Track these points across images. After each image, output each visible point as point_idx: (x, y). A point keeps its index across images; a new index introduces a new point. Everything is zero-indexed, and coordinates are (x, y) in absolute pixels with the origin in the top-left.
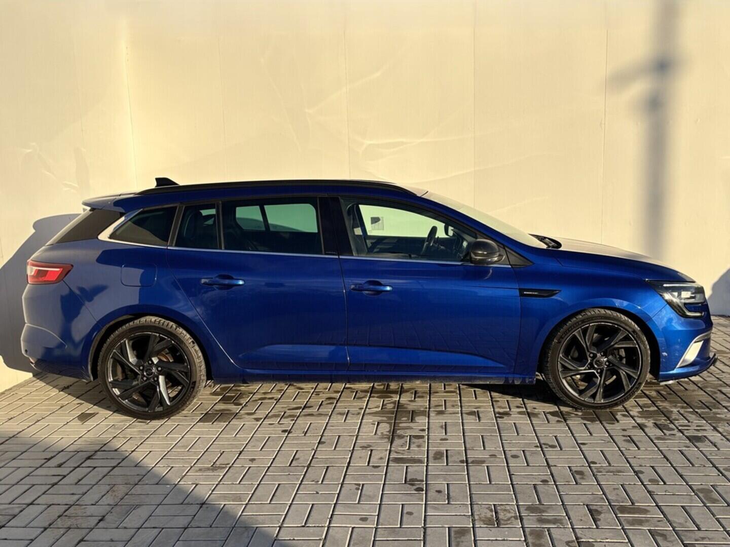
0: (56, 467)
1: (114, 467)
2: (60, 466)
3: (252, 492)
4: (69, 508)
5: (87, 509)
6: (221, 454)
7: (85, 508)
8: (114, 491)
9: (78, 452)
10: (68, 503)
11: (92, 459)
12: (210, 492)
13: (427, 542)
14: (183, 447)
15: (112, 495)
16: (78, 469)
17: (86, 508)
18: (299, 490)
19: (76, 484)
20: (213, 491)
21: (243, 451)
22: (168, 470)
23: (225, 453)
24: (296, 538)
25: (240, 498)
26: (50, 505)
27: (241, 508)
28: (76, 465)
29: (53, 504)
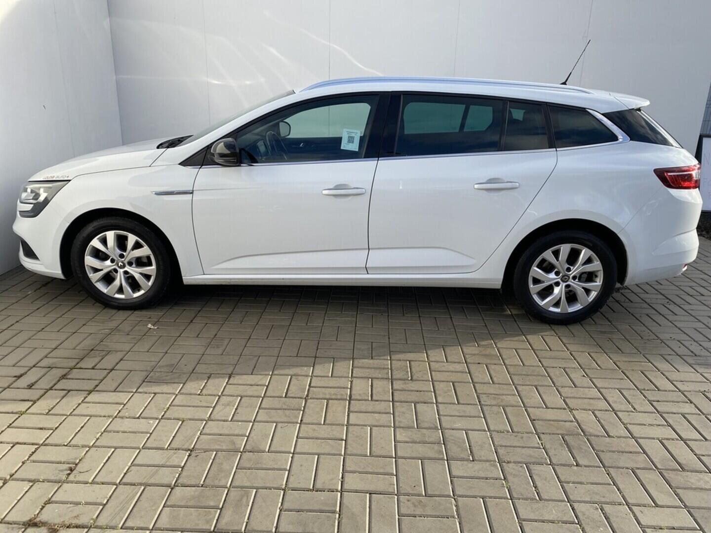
9: (52, 368)
28: (48, 387)
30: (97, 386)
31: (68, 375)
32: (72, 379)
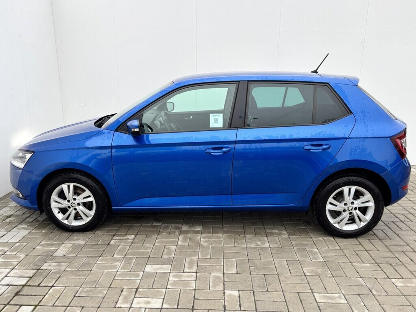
30: (40, 301)
31: (20, 292)
32: (24, 295)
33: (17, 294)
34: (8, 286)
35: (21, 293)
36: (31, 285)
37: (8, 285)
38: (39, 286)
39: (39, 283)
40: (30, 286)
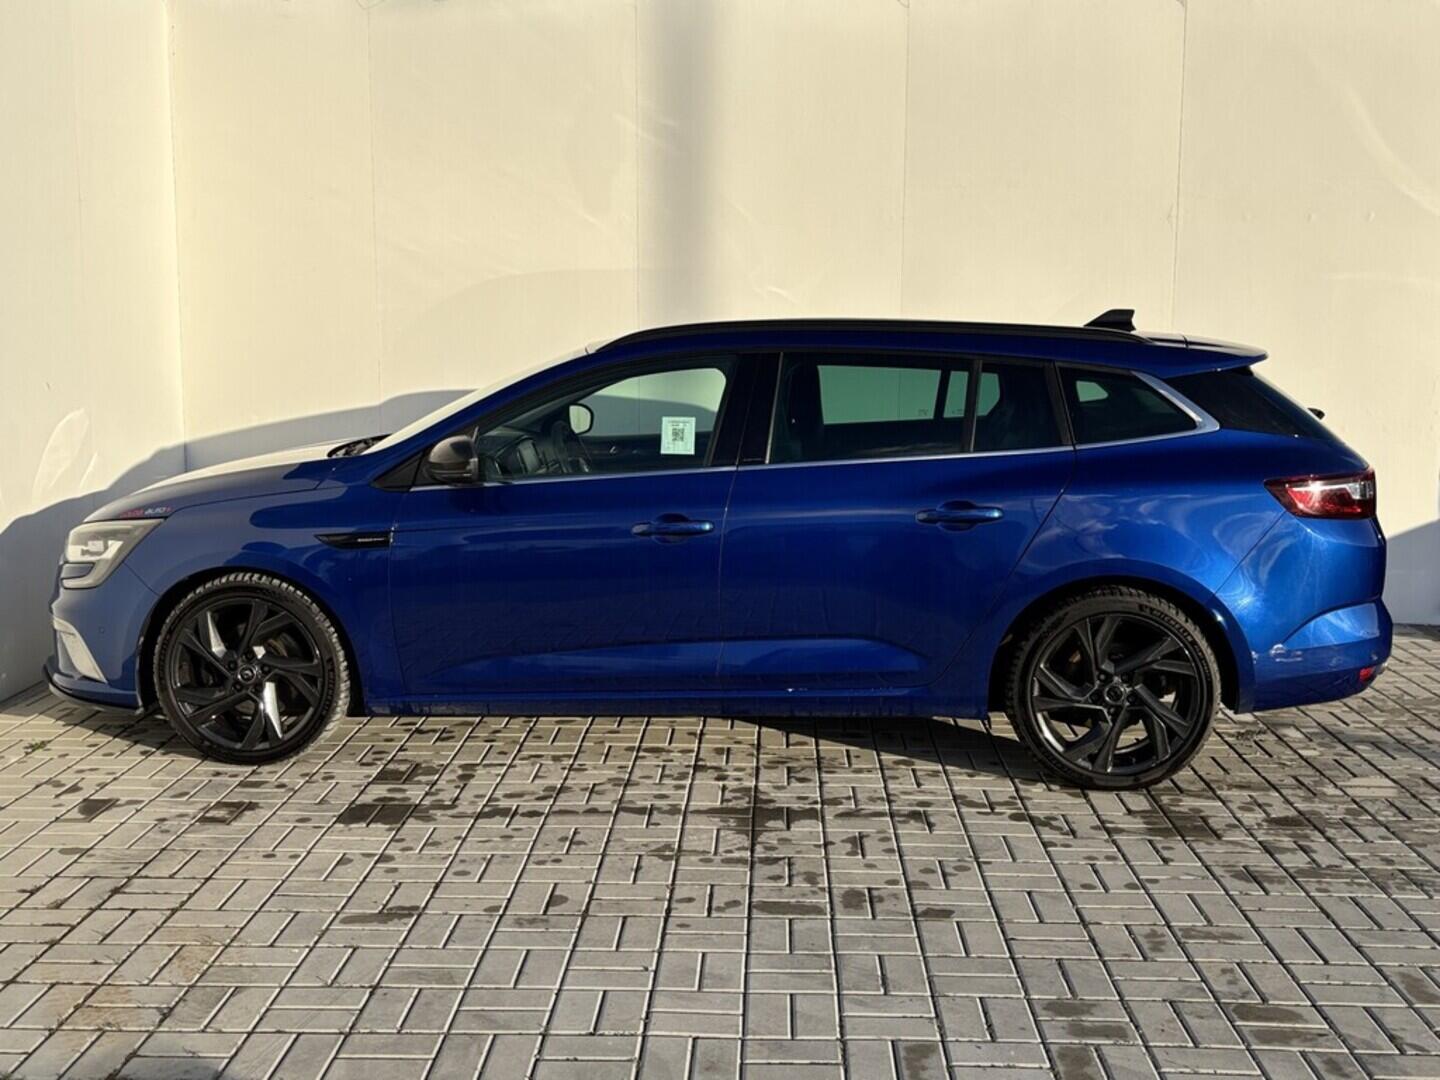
0: (48, 908)
1: (174, 911)
2: (58, 906)
3: (475, 965)
4: (94, 991)
5: (131, 993)
6: (397, 888)
7: (127, 992)
8: (184, 959)
10: (91, 982)
11: (125, 893)
12: (386, 964)
13: (852, 1069)
14: (313, 871)
15: (179, 967)
16: (98, 913)
17: (130, 991)
18: (573, 963)
19: (99, 944)
20: (391, 962)
21: (441, 881)
22: (289, 918)
23: (403, 885)
24: (579, 1058)
25: (452, 977)
26: (53, 986)
27: (457, 997)
28: (93, 906)
29: (57, 983)
30: (183, 903)
31: (126, 888)
33: (116, 891)
34: (87, 880)
35: (127, 890)
36: (150, 875)
37: (85, 877)
38: (171, 877)
39: (171, 873)
40: (146, 877)
